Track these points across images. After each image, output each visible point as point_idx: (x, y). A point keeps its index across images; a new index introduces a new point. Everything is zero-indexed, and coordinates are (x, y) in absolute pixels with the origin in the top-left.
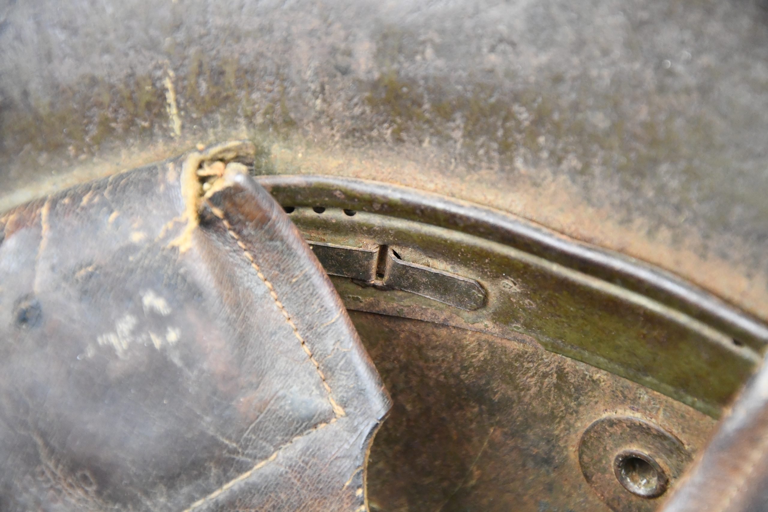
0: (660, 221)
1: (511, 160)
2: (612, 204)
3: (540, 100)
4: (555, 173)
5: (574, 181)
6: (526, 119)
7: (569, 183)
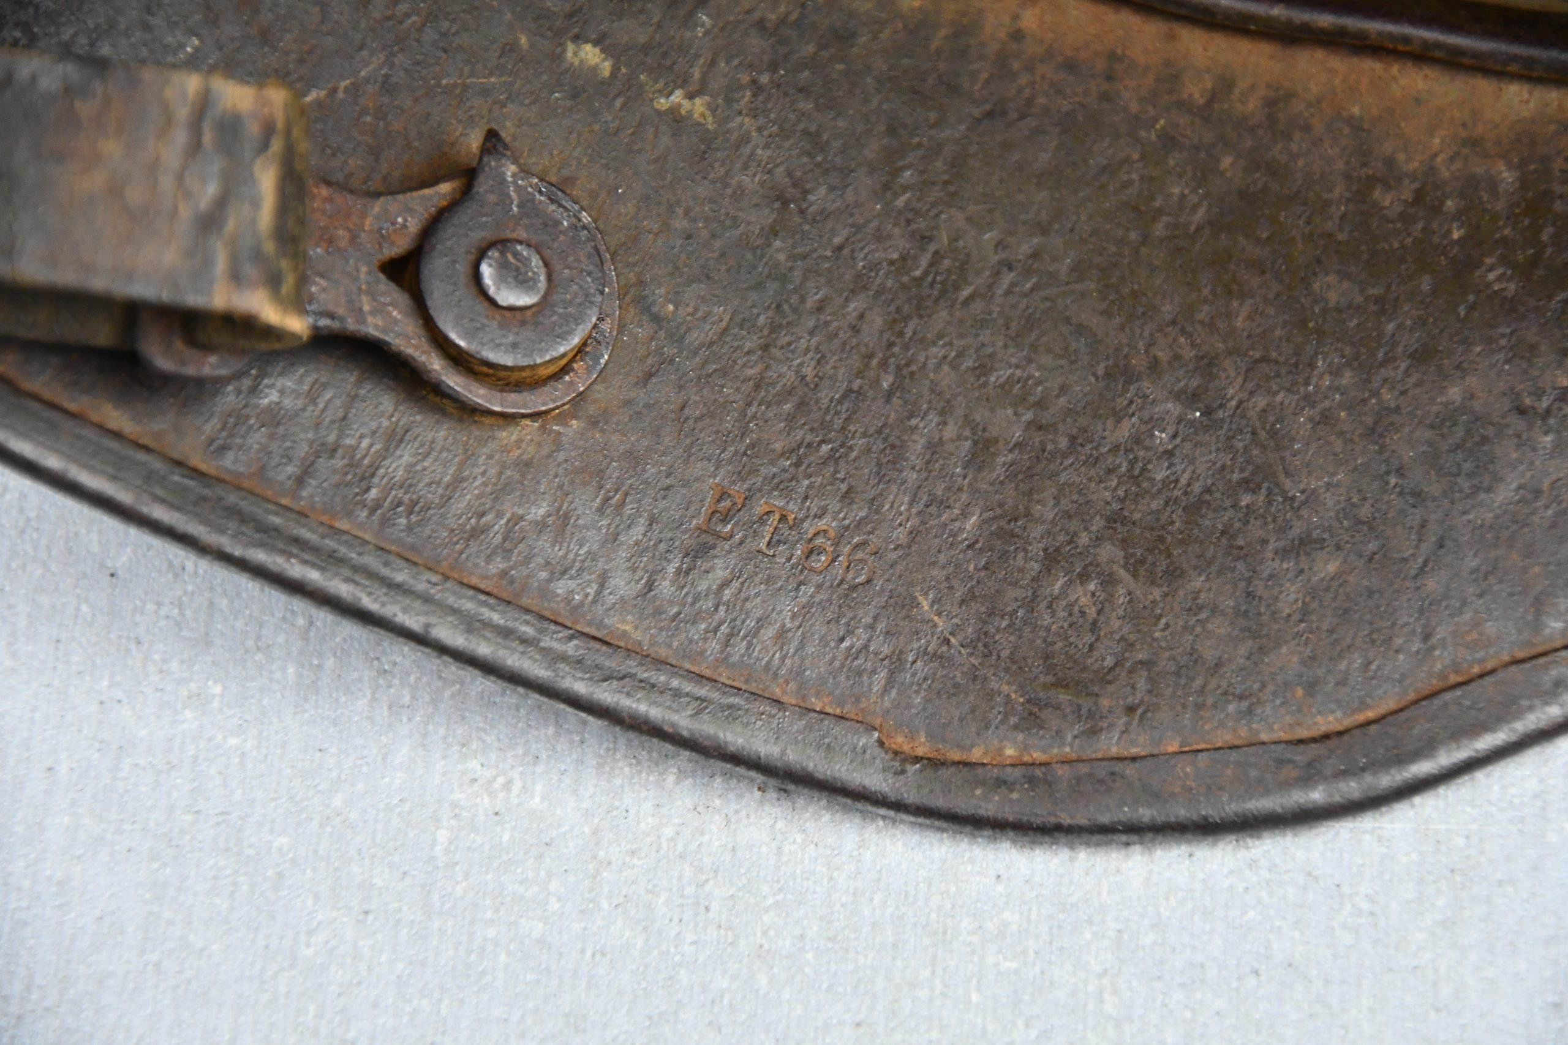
0: (1205, 113)
1: (1524, 183)
2: (1307, 128)
3: (1462, 311)
4: (1432, 170)
5: (1390, 162)
6: (1491, 269)
7: (1401, 157)
